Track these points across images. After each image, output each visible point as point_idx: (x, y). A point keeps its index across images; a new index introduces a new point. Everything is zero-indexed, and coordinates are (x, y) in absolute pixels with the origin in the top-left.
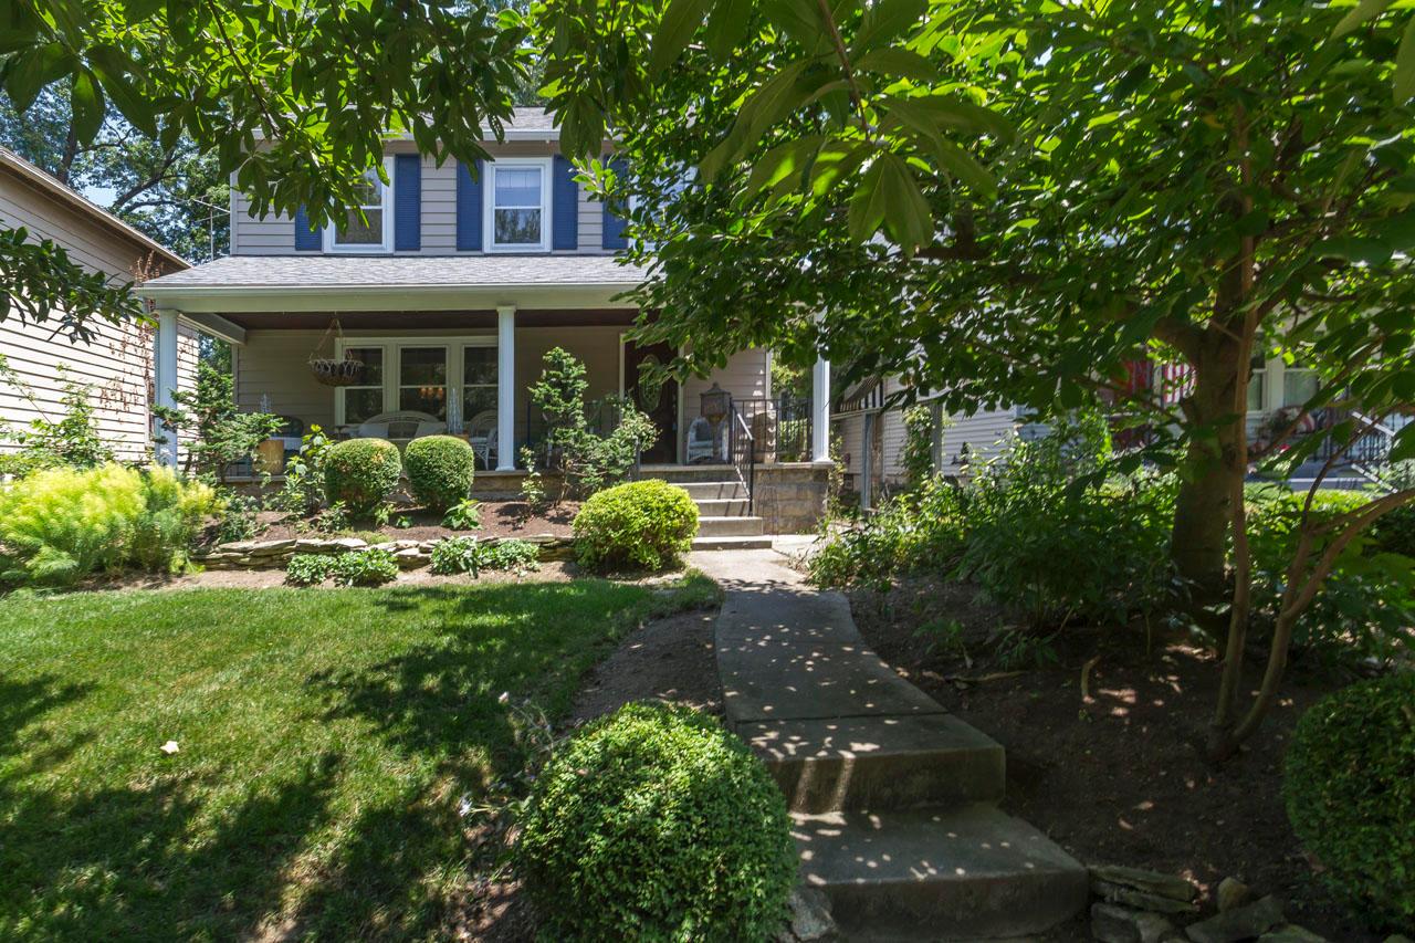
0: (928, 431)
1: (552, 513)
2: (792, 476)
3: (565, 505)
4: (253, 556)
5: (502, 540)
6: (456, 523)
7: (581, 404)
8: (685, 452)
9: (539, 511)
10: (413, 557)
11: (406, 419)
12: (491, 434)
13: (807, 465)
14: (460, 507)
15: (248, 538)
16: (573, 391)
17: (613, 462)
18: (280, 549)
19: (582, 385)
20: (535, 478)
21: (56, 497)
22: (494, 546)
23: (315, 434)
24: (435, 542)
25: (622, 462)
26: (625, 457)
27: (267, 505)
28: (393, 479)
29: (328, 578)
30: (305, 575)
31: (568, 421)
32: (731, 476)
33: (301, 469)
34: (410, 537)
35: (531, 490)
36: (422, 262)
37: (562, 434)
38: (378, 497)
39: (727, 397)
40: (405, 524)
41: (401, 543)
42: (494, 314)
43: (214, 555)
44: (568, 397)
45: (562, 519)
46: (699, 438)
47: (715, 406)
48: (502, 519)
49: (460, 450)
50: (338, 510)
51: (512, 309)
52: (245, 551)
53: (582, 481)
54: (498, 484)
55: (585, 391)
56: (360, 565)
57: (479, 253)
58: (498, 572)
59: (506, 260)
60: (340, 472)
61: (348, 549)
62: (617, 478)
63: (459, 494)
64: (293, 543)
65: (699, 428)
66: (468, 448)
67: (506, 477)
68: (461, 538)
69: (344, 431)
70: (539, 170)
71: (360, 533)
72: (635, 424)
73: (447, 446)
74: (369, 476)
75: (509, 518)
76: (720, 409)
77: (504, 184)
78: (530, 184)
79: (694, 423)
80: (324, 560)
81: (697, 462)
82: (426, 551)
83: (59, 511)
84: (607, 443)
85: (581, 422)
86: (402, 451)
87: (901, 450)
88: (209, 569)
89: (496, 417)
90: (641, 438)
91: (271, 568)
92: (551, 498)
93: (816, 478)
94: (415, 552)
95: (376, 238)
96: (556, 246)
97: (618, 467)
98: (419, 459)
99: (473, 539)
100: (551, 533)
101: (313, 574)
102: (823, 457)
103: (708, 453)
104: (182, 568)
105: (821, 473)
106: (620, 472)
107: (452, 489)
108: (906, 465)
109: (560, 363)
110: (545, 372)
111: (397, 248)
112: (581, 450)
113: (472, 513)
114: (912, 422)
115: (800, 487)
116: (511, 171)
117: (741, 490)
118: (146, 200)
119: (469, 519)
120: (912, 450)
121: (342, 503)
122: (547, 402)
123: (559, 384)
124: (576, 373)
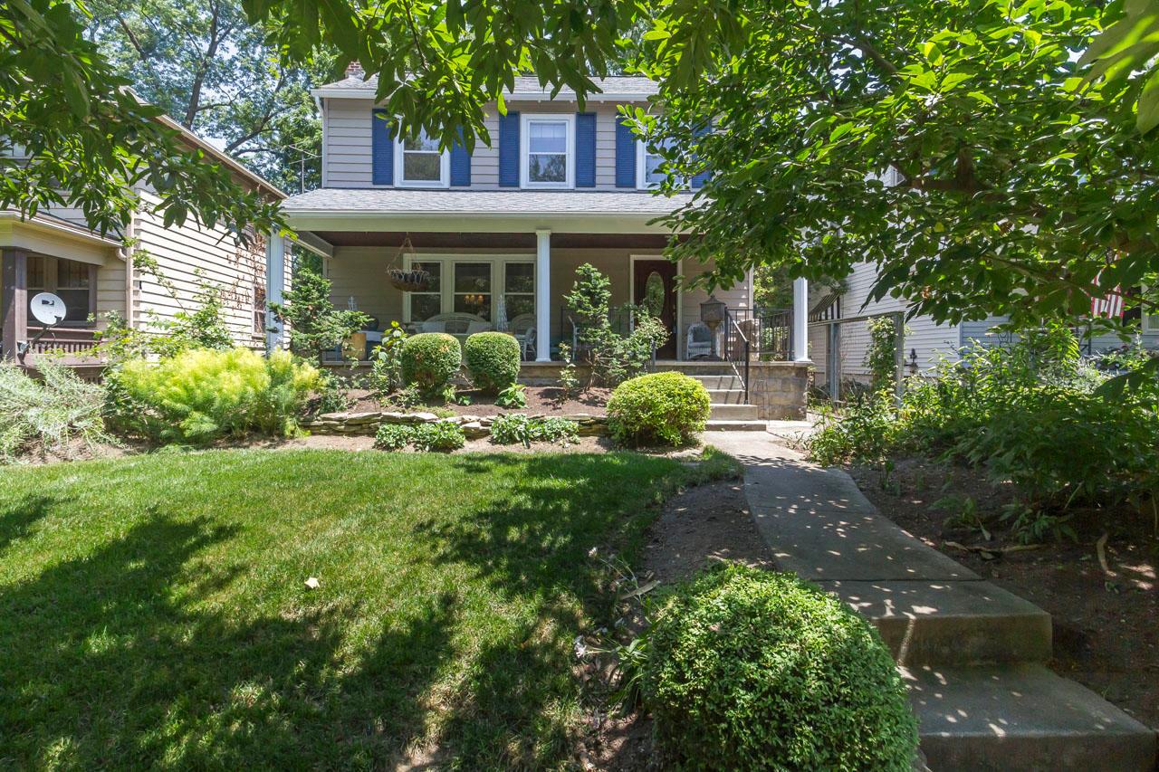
0: (891, 338)
1: (584, 397)
2: (777, 372)
3: (593, 390)
4: (347, 425)
5: (548, 418)
6: (508, 402)
7: (607, 309)
8: (684, 350)
9: (574, 395)
10: (476, 429)
11: (460, 319)
13: (790, 363)
14: (510, 389)
15: (342, 410)
16: (600, 299)
17: (634, 357)
18: (368, 419)
19: (607, 294)
20: (570, 368)
21: (200, 373)
22: (542, 422)
23: (394, 329)
24: (493, 417)
25: (640, 356)
26: (644, 354)
27: (356, 384)
28: (456, 366)
29: (409, 444)
30: (391, 441)
31: (596, 322)
32: (727, 371)
33: (383, 355)
34: (472, 413)
35: (568, 377)
36: (474, 195)
37: (592, 333)
38: (444, 379)
39: (723, 307)
40: (466, 402)
41: (466, 417)
42: (534, 236)
43: (316, 423)
44: (596, 304)
45: (593, 402)
46: (695, 340)
47: (712, 314)
48: (544, 400)
49: (509, 344)
50: (412, 390)
51: (548, 232)
52: (340, 420)
53: (610, 371)
54: (537, 373)
55: (609, 299)
56: (435, 434)
57: (516, 189)
58: (547, 444)
59: (539, 194)
60: (414, 359)
61: (423, 421)
62: (636, 370)
63: (509, 379)
64: (380, 415)
65: (695, 332)
66: (516, 342)
67: (543, 367)
68: (514, 415)
69: (410, 327)
70: (564, 124)
71: (432, 408)
72: (651, 327)
73: (501, 341)
74: (438, 364)
75: (550, 401)
76: (717, 316)
77: (537, 135)
78: (558, 135)
79: (692, 327)
80: (406, 429)
81: (695, 359)
82: (484, 424)
83: (204, 384)
84: (627, 342)
85: (606, 324)
86: (462, 343)
87: (867, 353)
88: (313, 434)
89: (535, 319)
90: (655, 338)
91: (361, 434)
92: (583, 385)
93: (797, 375)
94: (477, 425)
95: (437, 176)
96: (578, 184)
97: (637, 361)
98: (477, 350)
99: (523, 415)
100: (587, 413)
101: (397, 441)
102: (802, 357)
103: (707, 351)
104: (292, 432)
105: (802, 371)
106: (639, 365)
107: (504, 375)
108: (871, 366)
109: (589, 276)
110: (576, 283)
111: (452, 184)
112: (608, 346)
113: (521, 395)
114: (877, 331)
115: (785, 381)
116: (542, 124)
117: (737, 382)
118: (248, 147)
119: (517, 400)
120: (877, 354)
121: (416, 384)
122: (580, 307)
123: (588, 293)
124: (602, 285)
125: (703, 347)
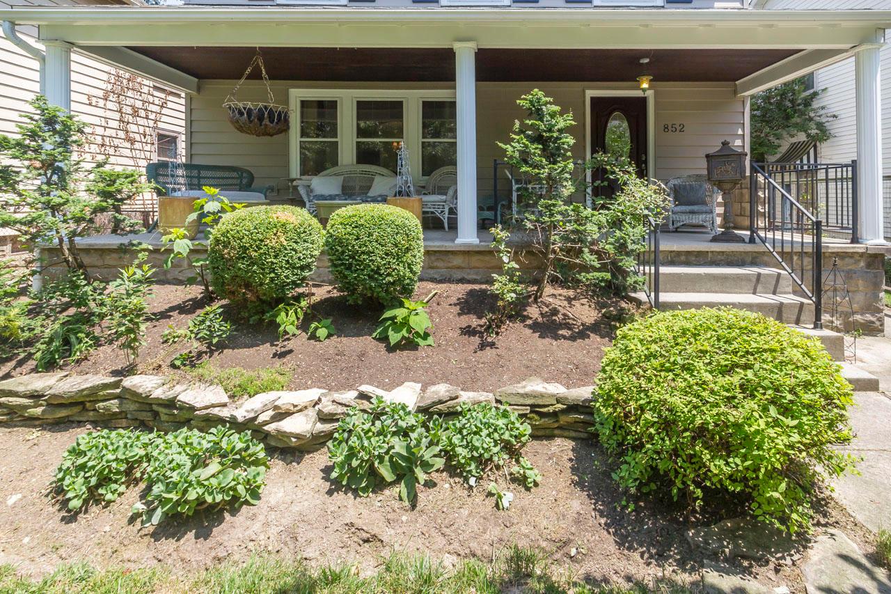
7: (571, 166)
11: (363, 172)
12: (451, 192)
16: (558, 148)
19: (570, 141)
42: (451, 53)
51: (473, 47)
54: (458, 261)
67: (469, 252)
89: (455, 174)
93: (869, 265)
102: (878, 238)
105: (876, 259)
109: (539, 111)
110: (517, 123)
122: (526, 162)
123: (538, 139)
124: (561, 124)
125: (692, 212)
